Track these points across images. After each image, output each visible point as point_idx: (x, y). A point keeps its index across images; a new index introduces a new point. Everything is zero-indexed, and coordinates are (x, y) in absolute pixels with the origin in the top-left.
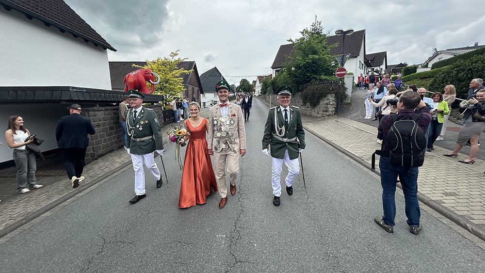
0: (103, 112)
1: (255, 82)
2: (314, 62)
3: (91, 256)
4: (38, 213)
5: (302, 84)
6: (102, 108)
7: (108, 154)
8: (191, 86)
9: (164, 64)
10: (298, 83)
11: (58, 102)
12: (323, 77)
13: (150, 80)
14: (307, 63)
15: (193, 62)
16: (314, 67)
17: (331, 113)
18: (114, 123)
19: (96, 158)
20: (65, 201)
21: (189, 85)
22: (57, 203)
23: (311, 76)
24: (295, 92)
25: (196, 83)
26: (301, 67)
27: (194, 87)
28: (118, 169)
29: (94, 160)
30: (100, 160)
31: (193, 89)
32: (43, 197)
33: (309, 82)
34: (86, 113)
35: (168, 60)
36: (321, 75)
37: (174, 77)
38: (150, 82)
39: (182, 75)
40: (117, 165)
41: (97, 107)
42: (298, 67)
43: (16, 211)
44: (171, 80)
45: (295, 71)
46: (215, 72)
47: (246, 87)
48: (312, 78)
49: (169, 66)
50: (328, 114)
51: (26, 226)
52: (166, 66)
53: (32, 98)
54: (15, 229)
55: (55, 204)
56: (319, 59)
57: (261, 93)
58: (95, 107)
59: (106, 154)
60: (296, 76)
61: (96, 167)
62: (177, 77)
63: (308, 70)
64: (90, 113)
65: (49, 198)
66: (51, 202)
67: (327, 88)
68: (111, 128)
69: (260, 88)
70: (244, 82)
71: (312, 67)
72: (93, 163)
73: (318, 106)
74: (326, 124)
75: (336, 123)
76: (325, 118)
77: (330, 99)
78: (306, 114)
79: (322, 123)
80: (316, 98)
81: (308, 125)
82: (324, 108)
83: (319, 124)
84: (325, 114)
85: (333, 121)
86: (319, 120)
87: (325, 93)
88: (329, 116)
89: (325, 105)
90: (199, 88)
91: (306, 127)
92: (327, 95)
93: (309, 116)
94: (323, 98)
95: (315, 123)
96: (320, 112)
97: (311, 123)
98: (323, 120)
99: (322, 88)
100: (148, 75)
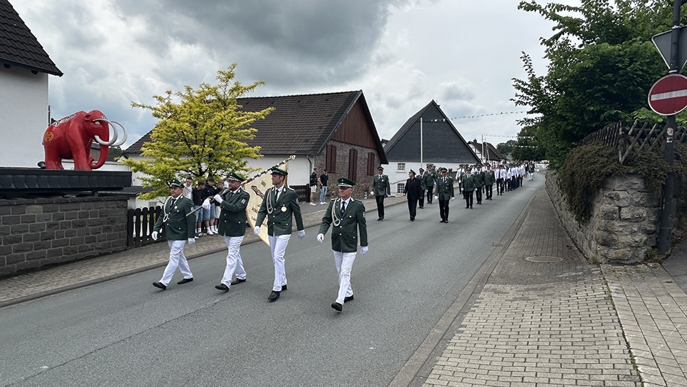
8: (348, 148)
13: (97, 137)
15: (355, 93)
17: (628, 252)
25: (367, 140)
46: (431, 114)
50: (612, 254)
73: (592, 219)
74: (556, 302)
75: (597, 304)
76: (590, 273)
77: (621, 196)
78: (577, 241)
79: (551, 295)
80: (579, 192)
81: (502, 293)
82: (600, 232)
83: (538, 296)
84: (602, 252)
85: (595, 294)
86: (561, 280)
87: (600, 172)
88: (619, 264)
89: (603, 221)
90: (374, 151)
91: (478, 303)
92: (609, 180)
93: (579, 249)
94: (601, 192)
95: (535, 289)
96: (593, 242)
97: (522, 287)
98: (575, 280)
99: (596, 153)
100: (92, 124)
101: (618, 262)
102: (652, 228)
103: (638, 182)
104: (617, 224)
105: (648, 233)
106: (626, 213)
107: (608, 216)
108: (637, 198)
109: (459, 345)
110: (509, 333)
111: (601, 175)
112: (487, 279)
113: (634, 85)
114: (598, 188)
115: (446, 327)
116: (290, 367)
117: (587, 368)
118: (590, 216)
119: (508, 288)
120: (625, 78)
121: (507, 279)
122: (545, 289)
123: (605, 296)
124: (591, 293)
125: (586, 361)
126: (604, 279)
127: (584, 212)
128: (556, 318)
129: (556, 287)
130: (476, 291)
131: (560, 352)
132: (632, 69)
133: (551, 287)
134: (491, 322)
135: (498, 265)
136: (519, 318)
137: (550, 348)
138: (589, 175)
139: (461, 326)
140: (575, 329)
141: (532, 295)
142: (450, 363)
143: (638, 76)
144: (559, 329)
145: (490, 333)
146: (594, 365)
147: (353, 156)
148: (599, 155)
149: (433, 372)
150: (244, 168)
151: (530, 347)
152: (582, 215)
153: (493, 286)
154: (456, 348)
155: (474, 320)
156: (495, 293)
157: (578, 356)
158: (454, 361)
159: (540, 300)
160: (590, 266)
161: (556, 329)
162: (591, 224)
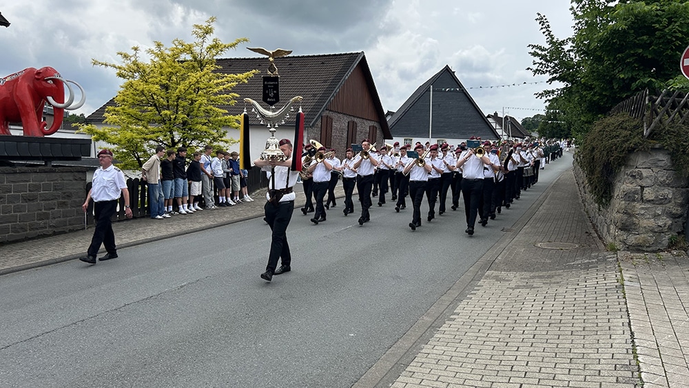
8: (346, 119)
13: (50, 98)
15: (356, 55)
17: (650, 238)
21: (334, 116)
25: (368, 111)
50: (632, 239)
73: (613, 201)
74: (561, 290)
75: (606, 292)
76: (605, 260)
77: (645, 175)
78: (597, 226)
79: (558, 283)
80: (599, 169)
81: (504, 280)
82: (619, 215)
83: (544, 283)
84: (621, 238)
85: (605, 282)
86: (572, 267)
87: (621, 147)
88: (639, 251)
89: (623, 202)
90: (376, 124)
91: (475, 290)
92: (632, 156)
93: (599, 236)
94: (622, 170)
95: (540, 277)
96: (612, 227)
97: (527, 274)
98: (587, 267)
99: (619, 125)
100: (44, 82)
101: (638, 248)
102: (678, 210)
103: (664, 159)
104: (638, 206)
105: (674, 216)
106: (649, 194)
107: (629, 197)
108: (663, 176)
109: (448, 333)
110: (505, 322)
111: (623, 151)
112: (490, 265)
113: (672, 49)
114: (620, 165)
115: (437, 315)
116: (259, 353)
117: (583, 358)
118: (611, 197)
119: (511, 275)
120: (661, 41)
121: (511, 266)
122: (553, 276)
123: (617, 284)
124: (601, 281)
125: (584, 351)
126: (619, 266)
127: (604, 192)
128: (558, 306)
129: (565, 274)
130: (476, 278)
131: (557, 341)
132: (670, 30)
133: (559, 275)
134: (487, 310)
135: (505, 251)
136: (518, 306)
137: (547, 337)
138: (610, 151)
139: (455, 314)
140: (578, 317)
141: (537, 283)
142: (435, 351)
143: (677, 38)
144: (560, 317)
145: (484, 321)
146: (591, 355)
147: (352, 128)
148: (622, 128)
149: (415, 360)
150: (224, 139)
151: (525, 336)
152: (602, 196)
153: (496, 273)
154: (444, 336)
155: (469, 308)
156: (497, 280)
157: (576, 345)
158: (440, 349)
159: (545, 288)
160: (606, 253)
161: (558, 317)
162: (611, 207)
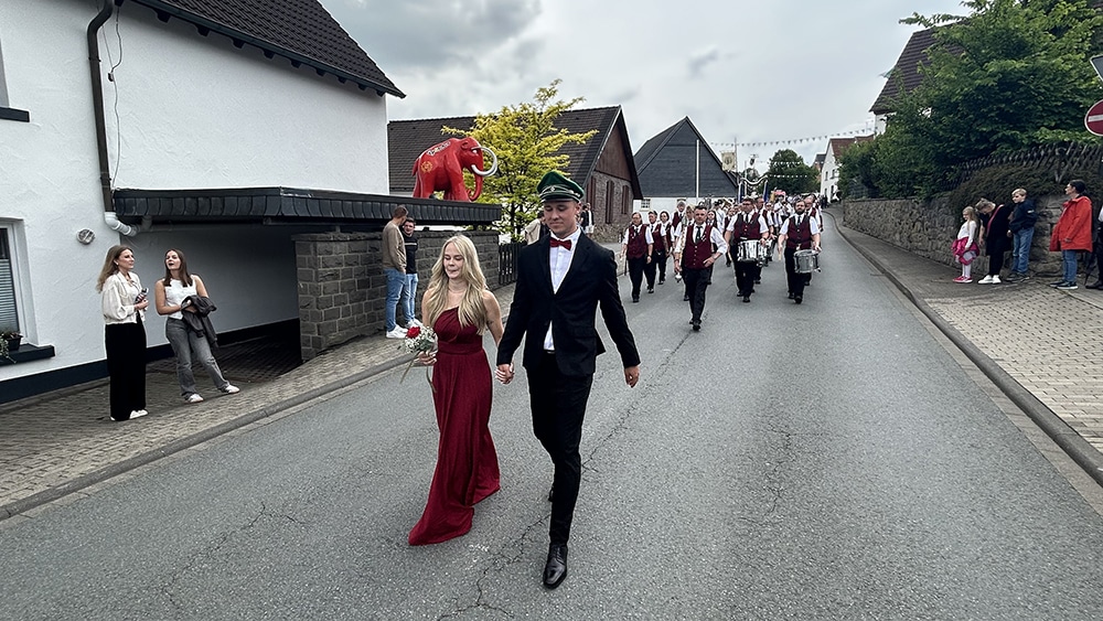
0: (346, 244)
1: (821, 158)
2: (1007, 82)
3: (232, 529)
4: (188, 442)
5: (957, 161)
6: (344, 235)
7: (350, 345)
8: (606, 179)
9: (519, 120)
10: (943, 160)
11: (259, 220)
12: (1045, 134)
13: (474, 167)
14: (979, 88)
15: (615, 109)
16: (1008, 101)
18: (371, 272)
19: (324, 349)
20: (237, 427)
21: (597, 176)
22: (221, 429)
23: (994, 132)
24: (934, 192)
25: (622, 169)
26: (956, 104)
27: (614, 179)
28: (354, 379)
29: (318, 354)
30: (330, 355)
31: (611, 186)
32: (207, 414)
33: (986, 153)
34: (311, 246)
35: (531, 110)
36: (1039, 128)
37: (547, 155)
38: (472, 171)
39: (567, 147)
40: (356, 370)
41: (337, 233)
42: (942, 105)
43: (159, 432)
44: (535, 164)
45: (933, 118)
46: (684, 134)
47: (790, 176)
48: (1000, 140)
49: (531, 127)
50: (1041, 268)
51: (163, 462)
52: (524, 127)
53: (219, 212)
54: (147, 462)
55: (217, 431)
56: (1034, 72)
57: (838, 194)
58: (332, 234)
59: (346, 343)
60: (935, 137)
61: (317, 369)
62: (554, 154)
63: (984, 116)
64: (319, 245)
65: (213, 419)
66: (213, 425)
67: (1044, 174)
68: (364, 284)
69: (837, 180)
70: (785, 159)
71: (1001, 102)
72: (315, 360)
79: (1004, 300)
81: (949, 303)
83: (991, 302)
85: (1051, 295)
86: (999, 291)
90: (629, 183)
92: (1045, 198)
95: (979, 299)
97: (963, 299)
98: (1015, 289)
100: (469, 152)
107: (1040, 232)
119: (949, 300)
121: (940, 295)
122: (991, 297)
124: (1047, 295)
130: (922, 304)
133: (996, 296)
141: (983, 302)
148: (1027, 176)
153: (933, 300)
155: (955, 318)
156: (943, 304)
159: (999, 304)
